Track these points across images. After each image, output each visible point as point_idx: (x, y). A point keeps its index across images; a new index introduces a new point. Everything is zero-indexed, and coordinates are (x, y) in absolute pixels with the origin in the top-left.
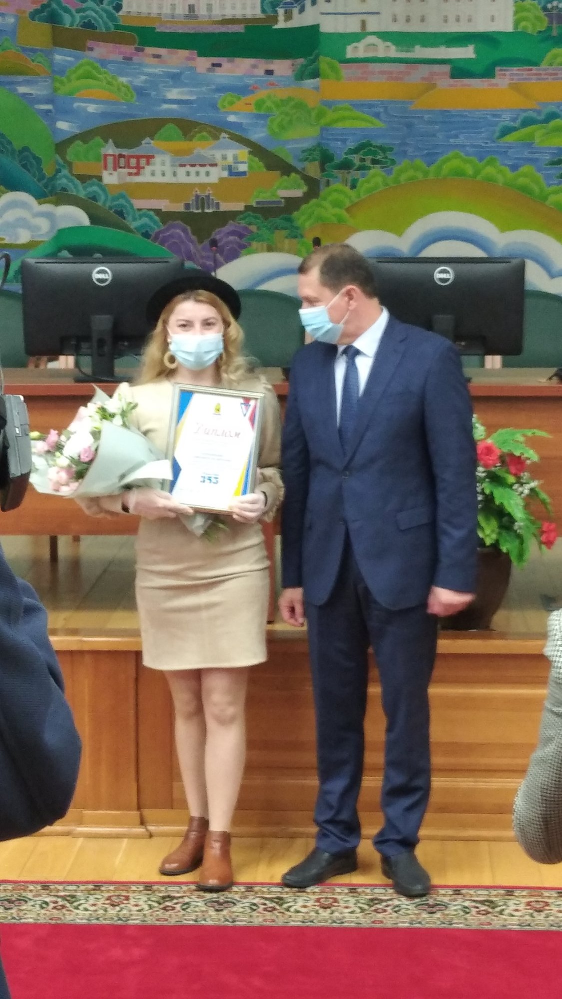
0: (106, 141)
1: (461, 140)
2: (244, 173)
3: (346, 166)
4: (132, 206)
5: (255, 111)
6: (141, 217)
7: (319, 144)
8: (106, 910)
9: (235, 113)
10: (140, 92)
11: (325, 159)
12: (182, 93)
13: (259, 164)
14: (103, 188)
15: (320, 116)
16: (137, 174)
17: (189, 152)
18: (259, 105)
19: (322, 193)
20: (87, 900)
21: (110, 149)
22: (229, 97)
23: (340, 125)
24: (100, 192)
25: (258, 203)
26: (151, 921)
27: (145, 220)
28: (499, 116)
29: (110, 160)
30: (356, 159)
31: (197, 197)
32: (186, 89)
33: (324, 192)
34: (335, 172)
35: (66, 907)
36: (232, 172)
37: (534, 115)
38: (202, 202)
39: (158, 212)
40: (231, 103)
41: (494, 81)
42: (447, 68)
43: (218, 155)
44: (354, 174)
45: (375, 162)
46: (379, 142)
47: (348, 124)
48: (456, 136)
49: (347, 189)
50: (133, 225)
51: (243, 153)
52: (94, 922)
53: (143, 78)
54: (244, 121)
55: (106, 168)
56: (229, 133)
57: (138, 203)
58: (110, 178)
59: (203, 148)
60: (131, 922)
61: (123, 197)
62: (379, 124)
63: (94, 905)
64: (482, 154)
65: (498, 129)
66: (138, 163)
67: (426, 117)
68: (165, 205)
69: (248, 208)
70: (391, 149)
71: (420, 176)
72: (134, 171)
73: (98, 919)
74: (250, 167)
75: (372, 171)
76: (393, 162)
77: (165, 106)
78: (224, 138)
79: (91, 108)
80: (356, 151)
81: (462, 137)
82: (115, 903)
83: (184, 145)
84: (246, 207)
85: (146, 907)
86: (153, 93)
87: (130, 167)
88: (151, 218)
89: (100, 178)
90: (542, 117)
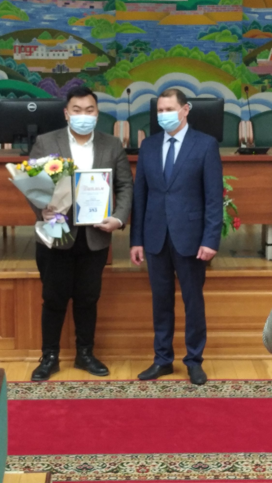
0: (15, 39)
1: (182, 39)
2: (80, 55)
3: (128, 51)
4: (28, 70)
5: (86, 26)
6: (32, 75)
7: (115, 41)
8: (45, 393)
9: (76, 27)
10: (31, 16)
11: (118, 48)
12: (51, 17)
13: (87, 51)
14: (14, 61)
15: (116, 27)
16: (30, 55)
17: (55, 44)
18: (87, 22)
19: (117, 64)
20: (36, 389)
21: (17, 43)
22: (73, 18)
23: (125, 32)
24: (13, 64)
25: (87, 69)
26: (66, 397)
27: (34, 77)
28: (199, 28)
29: (17, 49)
30: (132, 48)
31: (59, 66)
32: (53, 15)
33: (118, 63)
34: (123, 54)
35: (28, 392)
36: (75, 54)
37: (216, 28)
38: (61, 68)
39: (40, 73)
40: (74, 22)
41: (196, 11)
42: (175, 6)
43: (68, 46)
44: (132, 55)
45: (141, 49)
46: (143, 40)
47: (129, 32)
48: (179, 37)
49: (128, 62)
50: (29, 79)
51: (80, 45)
52: (41, 398)
53: (32, 9)
54: (80, 30)
55: (15, 52)
56: (73, 36)
57: (31, 69)
58: (17, 57)
59: (61, 42)
60: (58, 398)
61: (24, 66)
62: (143, 32)
63: (40, 391)
64: (191, 46)
65: (198, 34)
66: (30, 49)
67: (165, 28)
68: (43, 70)
69: (83, 71)
70: (149, 43)
71: (163, 56)
72: (28, 53)
73: (42, 397)
74: (83, 51)
75: (140, 54)
76: (150, 50)
77: (43, 23)
78: (71, 38)
79: (8, 24)
80: (133, 44)
81: (182, 38)
82: (49, 390)
83: (51, 41)
84: (81, 70)
85: (63, 392)
86: (37, 17)
87: (27, 52)
88: (37, 76)
89: (12, 57)
90: (219, 29)
